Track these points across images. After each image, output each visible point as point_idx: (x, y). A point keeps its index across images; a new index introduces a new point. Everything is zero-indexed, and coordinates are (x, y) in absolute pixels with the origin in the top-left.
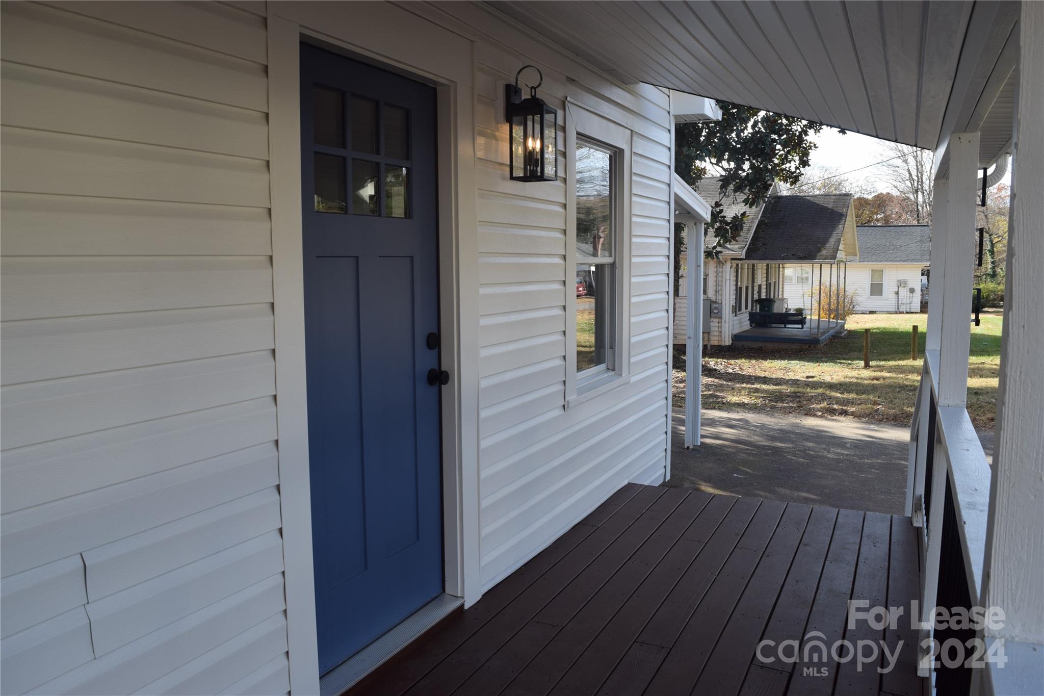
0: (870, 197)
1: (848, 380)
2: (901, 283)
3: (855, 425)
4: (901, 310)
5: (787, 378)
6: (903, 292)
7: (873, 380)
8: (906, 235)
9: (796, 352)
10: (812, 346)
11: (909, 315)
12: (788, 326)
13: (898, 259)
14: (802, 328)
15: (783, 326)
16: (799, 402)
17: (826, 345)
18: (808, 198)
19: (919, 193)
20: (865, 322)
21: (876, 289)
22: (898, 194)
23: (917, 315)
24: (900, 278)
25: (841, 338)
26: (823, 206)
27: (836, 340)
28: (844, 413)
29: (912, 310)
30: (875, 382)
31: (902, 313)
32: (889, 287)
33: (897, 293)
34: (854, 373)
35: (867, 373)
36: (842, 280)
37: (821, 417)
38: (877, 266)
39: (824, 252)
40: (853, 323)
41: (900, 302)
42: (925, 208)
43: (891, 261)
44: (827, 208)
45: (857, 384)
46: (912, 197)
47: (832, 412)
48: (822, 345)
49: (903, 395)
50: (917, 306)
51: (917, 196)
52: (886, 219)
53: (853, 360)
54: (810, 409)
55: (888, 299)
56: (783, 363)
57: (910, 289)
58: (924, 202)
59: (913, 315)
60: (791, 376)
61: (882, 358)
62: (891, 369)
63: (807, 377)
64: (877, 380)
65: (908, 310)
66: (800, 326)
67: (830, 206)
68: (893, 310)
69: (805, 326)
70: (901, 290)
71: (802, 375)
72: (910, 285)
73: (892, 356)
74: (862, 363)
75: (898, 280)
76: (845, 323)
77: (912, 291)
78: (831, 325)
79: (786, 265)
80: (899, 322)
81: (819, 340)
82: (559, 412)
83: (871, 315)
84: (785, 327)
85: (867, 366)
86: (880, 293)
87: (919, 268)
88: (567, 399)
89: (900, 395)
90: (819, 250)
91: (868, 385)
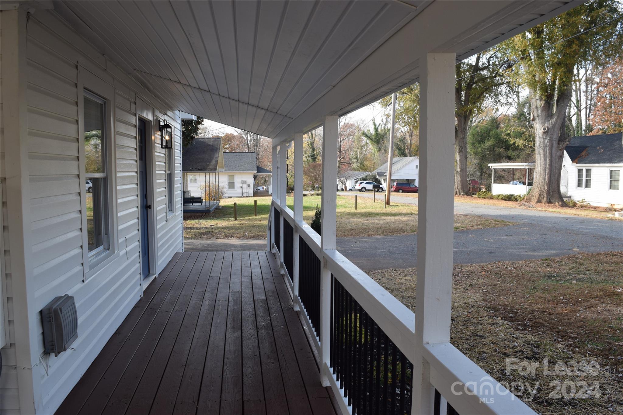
0: (223, 136)
1: (229, 225)
2: (244, 182)
3: (238, 241)
4: (244, 196)
5: (201, 227)
6: (245, 186)
7: (240, 224)
8: (245, 157)
9: (200, 216)
10: (207, 213)
11: (248, 198)
12: (194, 204)
13: (241, 169)
14: (201, 205)
15: (191, 204)
16: (212, 235)
17: (213, 213)
18: (200, 139)
19: (248, 134)
20: (228, 202)
21: (231, 185)
22: (238, 134)
23: (252, 198)
24: (243, 179)
25: (219, 209)
26: (208, 144)
27: (217, 211)
28: (232, 237)
29: (250, 196)
30: (241, 225)
31: (245, 197)
32: (238, 183)
33: (242, 187)
34: (232, 223)
35: (236, 222)
36: (217, 181)
37: (223, 239)
38: (231, 173)
39: (211, 167)
40: (223, 203)
41: (243, 192)
42: (251, 142)
43: (238, 171)
44: (210, 145)
45: (234, 227)
46: (244, 136)
47: (228, 237)
48: (211, 213)
49: (255, 229)
50: (251, 193)
51: (247, 136)
52: (231, 148)
53: (228, 218)
54: (218, 237)
55: (237, 191)
56: (197, 221)
57: (248, 185)
58: (251, 139)
59: (250, 198)
60: (202, 226)
61: (241, 216)
62: (247, 220)
63: (211, 226)
64: (242, 224)
65: (247, 196)
66: (200, 204)
67: (211, 144)
68: (240, 196)
69: (202, 204)
70: (244, 186)
71: (208, 225)
72: (248, 183)
73: (245, 215)
74: (233, 219)
75: (242, 181)
76: (219, 203)
77: (249, 186)
78: (214, 204)
79: (188, 174)
80: (245, 201)
81: (210, 211)
82: (165, 222)
83: (230, 199)
84: (193, 205)
85: (236, 219)
86: (233, 187)
87: (251, 174)
88: (167, 218)
89: (253, 229)
90: (208, 165)
91: (239, 227)
